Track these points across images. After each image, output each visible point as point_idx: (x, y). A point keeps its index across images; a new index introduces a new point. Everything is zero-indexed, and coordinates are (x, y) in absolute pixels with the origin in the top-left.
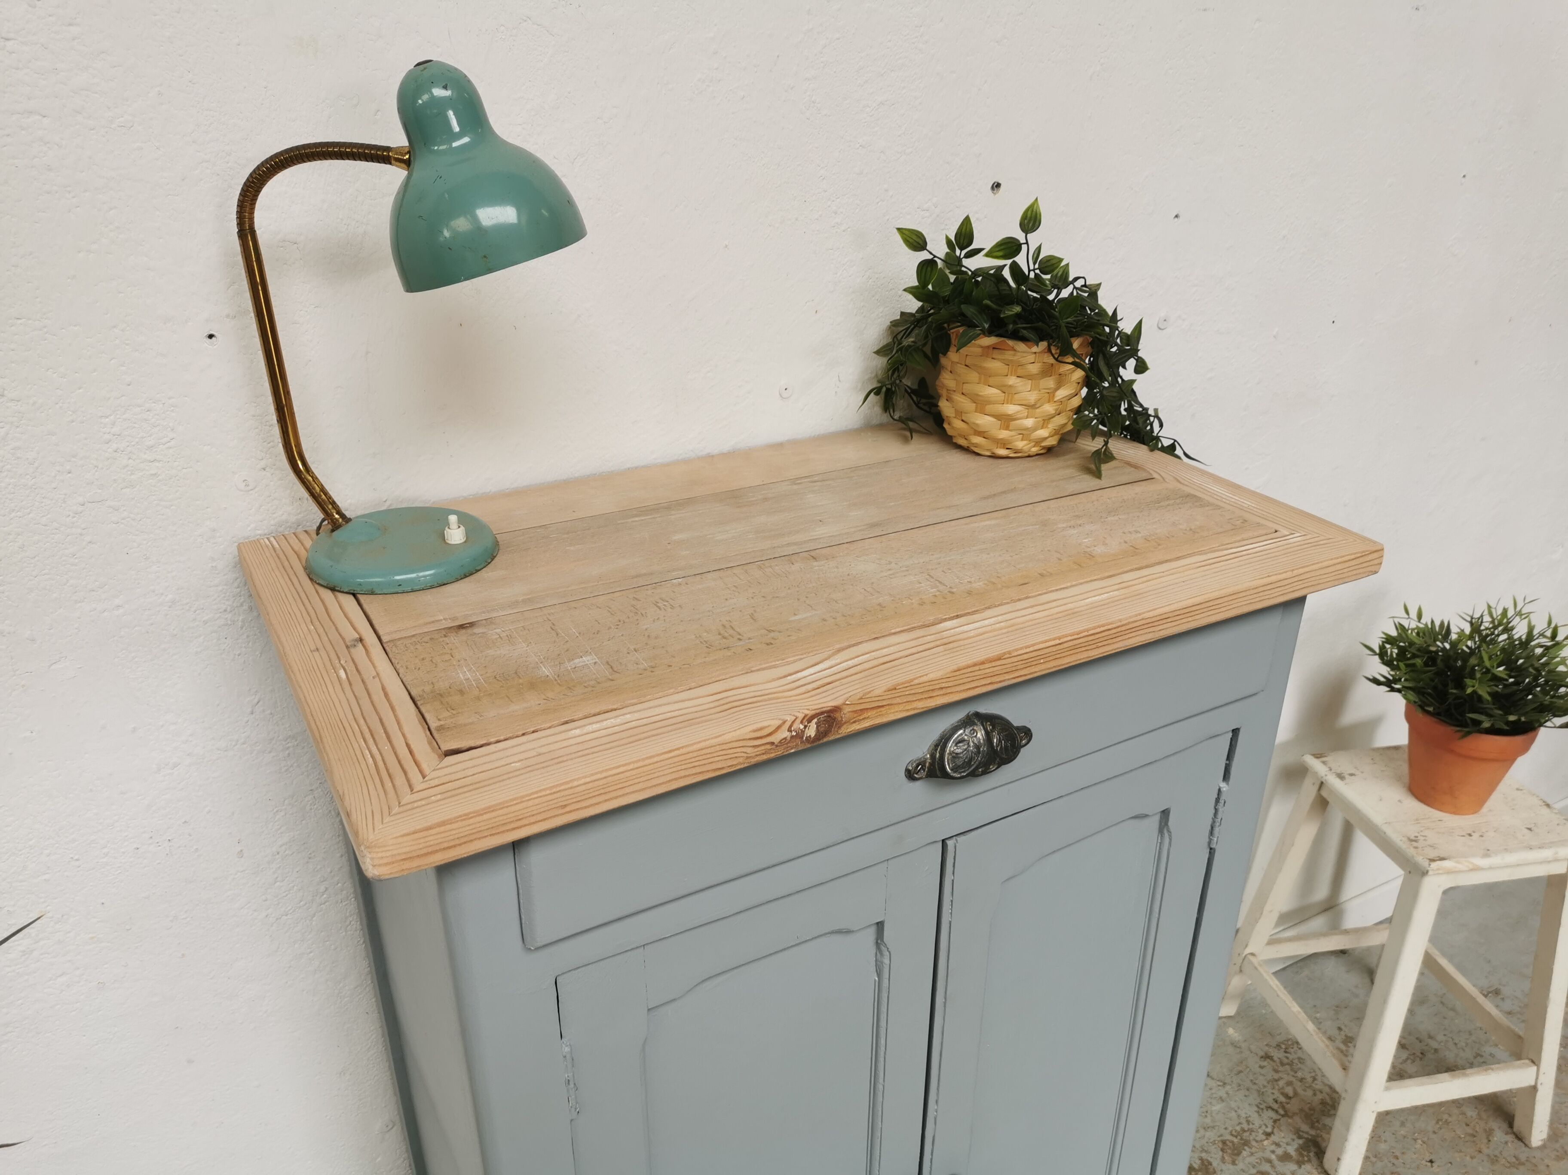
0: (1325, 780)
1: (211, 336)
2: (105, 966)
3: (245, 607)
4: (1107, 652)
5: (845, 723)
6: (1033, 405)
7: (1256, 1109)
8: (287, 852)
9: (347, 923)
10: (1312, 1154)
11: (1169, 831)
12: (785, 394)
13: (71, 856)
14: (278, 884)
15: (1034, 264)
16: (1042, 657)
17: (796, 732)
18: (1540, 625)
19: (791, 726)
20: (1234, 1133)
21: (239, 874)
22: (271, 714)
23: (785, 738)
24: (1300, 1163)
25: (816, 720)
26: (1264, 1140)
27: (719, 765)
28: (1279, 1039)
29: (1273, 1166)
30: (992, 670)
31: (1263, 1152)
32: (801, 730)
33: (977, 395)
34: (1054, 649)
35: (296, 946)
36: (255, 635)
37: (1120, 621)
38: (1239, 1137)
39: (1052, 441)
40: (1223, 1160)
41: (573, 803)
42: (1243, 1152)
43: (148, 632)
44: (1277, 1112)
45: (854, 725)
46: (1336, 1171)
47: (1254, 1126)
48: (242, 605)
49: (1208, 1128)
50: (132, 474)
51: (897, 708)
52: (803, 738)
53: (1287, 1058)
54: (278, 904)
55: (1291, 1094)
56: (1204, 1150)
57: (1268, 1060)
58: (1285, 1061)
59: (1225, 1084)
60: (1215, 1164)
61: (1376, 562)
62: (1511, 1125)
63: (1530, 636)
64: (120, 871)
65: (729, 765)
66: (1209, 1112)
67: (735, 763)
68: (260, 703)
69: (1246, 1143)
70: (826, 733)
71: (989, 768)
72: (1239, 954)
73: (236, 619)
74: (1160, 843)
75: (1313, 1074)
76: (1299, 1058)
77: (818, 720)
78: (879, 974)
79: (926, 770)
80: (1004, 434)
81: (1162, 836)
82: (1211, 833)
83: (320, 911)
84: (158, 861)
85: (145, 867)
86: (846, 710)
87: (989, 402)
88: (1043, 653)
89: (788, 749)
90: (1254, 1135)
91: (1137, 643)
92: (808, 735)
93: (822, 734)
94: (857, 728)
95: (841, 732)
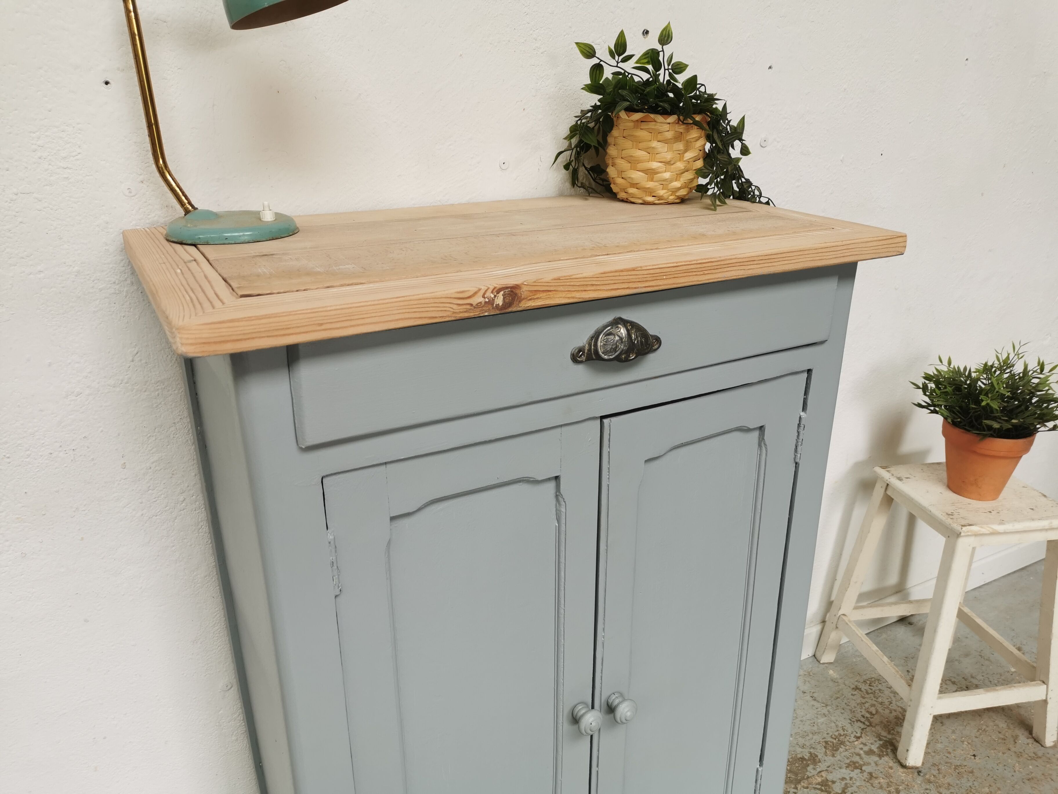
0: (889, 482)
1: (107, 83)
2: (27, 541)
3: (129, 282)
4: (711, 279)
5: (524, 299)
6: (669, 161)
7: (849, 721)
8: (157, 468)
9: (199, 527)
10: (889, 750)
11: (765, 445)
12: (504, 167)
13: (4, 454)
14: (150, 491)
15: (669, 65)
16: (665, 274)
17: (488, 299)
18: (1033, 365)
19: (484, 294)
20: (833, 736)
21: (123, 481)
22: (146, 363)
23: (481, 303)
24: (880, 756)
25: (502, 293)
26: (855, 741)
27: (433, 314)
28: (865, 677)
29: (861, 758)
30: (628, 277)
31: (854, 749)
32: (492, 298)
33: (632, 156)
34: (673, 269)
35: (163, 540)
36: (135, 303)
37: (720, 257)
38: (837, 739)
39: (683, 192)
40: (826, 754)
41: (327, 323)
42: (840, 749)
43: (60, 293)
44: (864, 723)
45: (530, 302)
46: (906, 759)
47: (848, 732)
48: (126, 280)
49: (815, 733)
50: (51, 176)
51: (560, 295)
52: (493, 304)
53: (871, 689)
54: (150, 506)
55: (874, 712)
56: (812, 747)
57: (857, 691)
58: (870, 691)
59: (827, 705)
60: (820, 757)
61: (902, 244)
62: (1031, 733)
63: (1025, 371)
64: (38, 470)
65: (440, 316)
66: (816, 723)
67: (445, 315)
68: (139, 354)
69: (842, 743)
70: (510, 304)
71: (629, 357)
72: (835, 615)
73: (122, 290)
74: (760, 455)
75: (890, 700)
76: (880, 690)
77: (504, 292)
78: (558, 520)
79: (586, 355)
80: (650, 184)
81: (760, 448)
82: (796, 451)
83: (180, 516)
84: (65, 465)
85: (56, 468)
86: (525, 288)
87: (639, 161)
88: (665, 271)
89: (483, 311)
90: (848, 738)
91: (732, 277)
92: (497, 303)
93: (507, 304)
94: (533, 305)
95: (521, 306)
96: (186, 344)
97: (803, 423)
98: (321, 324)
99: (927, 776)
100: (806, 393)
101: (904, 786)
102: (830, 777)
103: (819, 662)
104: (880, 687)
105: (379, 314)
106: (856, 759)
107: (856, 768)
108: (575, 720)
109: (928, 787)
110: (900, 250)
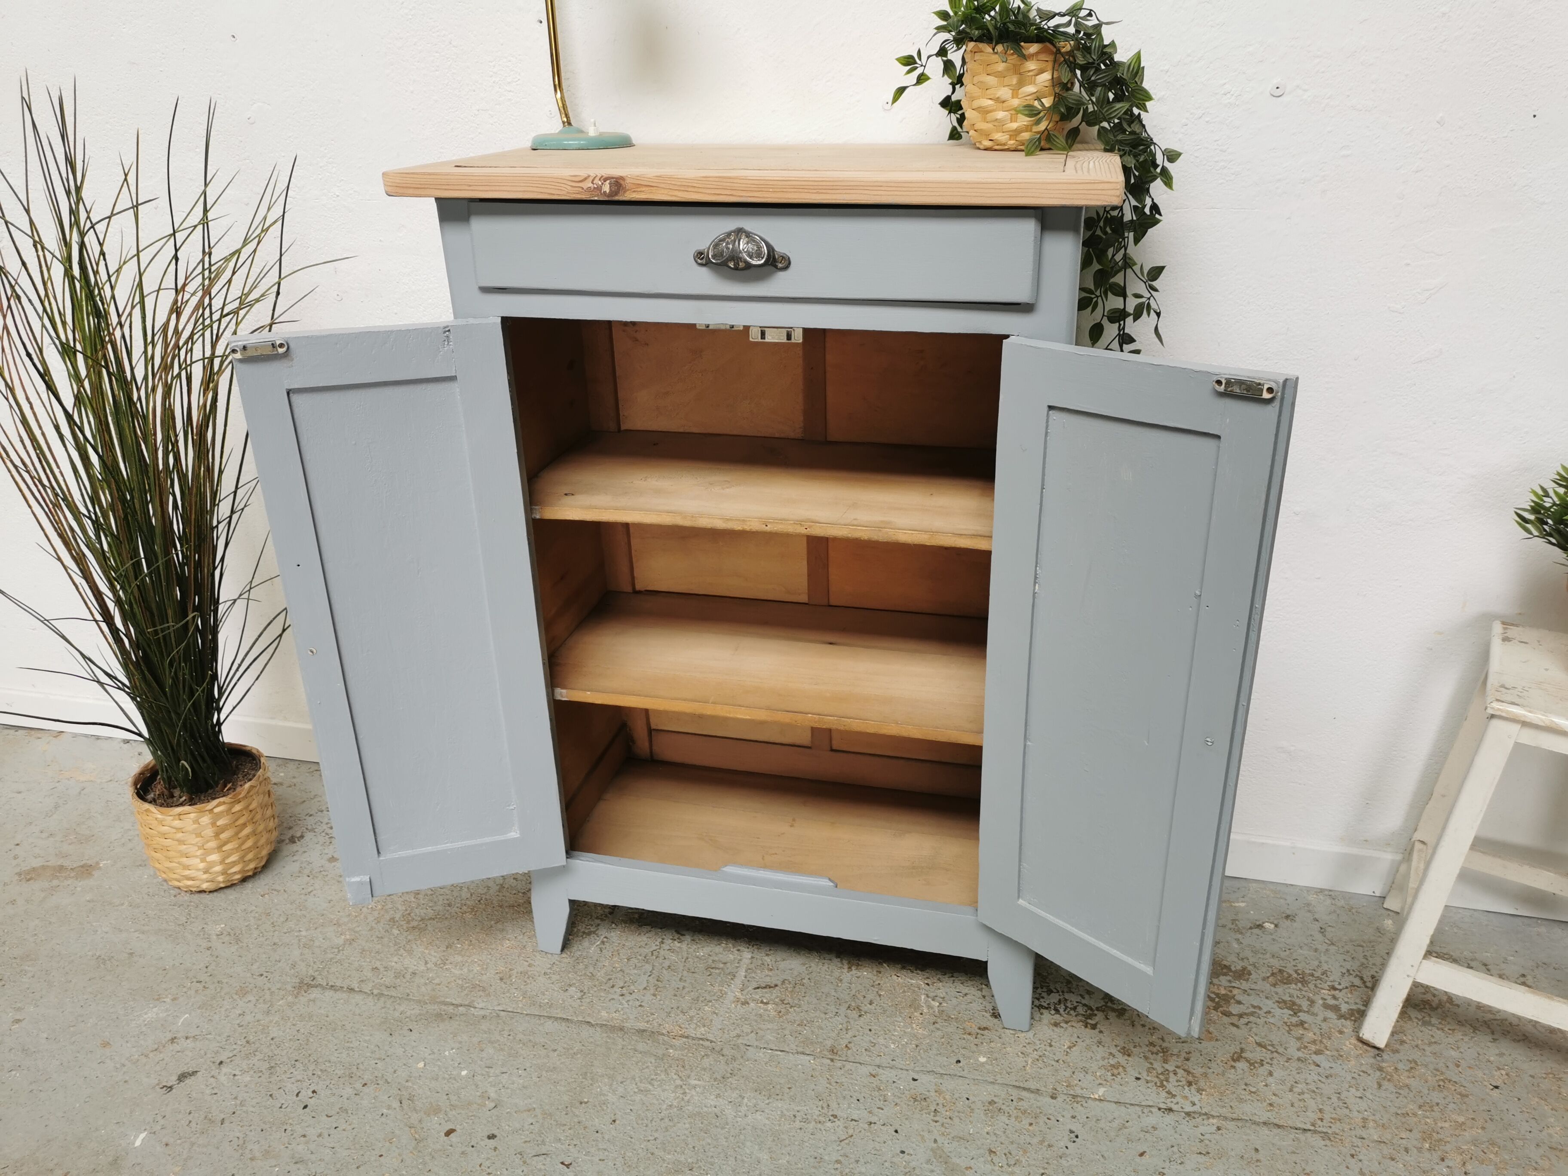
1: (540, 22)
5: (628, 190)
17: (597, 185)
19: (593, 180)
20: (1299, 971)
23: (590, 187)
25: (608, 181)
27: (553, 192)
29: (1311, 1005)
30: (731, 184)
31: (1314, 994)
32: (600, 185)
38: (1301, 976)
40: (1265, 979)
42: (1294, 985)
45: (636, 192)
46: (1363, 1032)
49: (1278, 957)
50: (500, 97)
52: (601, 191)
65: (558, 194)
66: (1292, 950)
67: (561, 194)
69: (1304, 982)
70: (616, 193)
77: (610, 182)
79: (706, 258)
86: (628, 181)
89: (594, 196)
90: (1319, 982)
92: (605, 191)
93: (614, 193)
94: (638, 195)
95: (626, 196)
98: (470, 186)
102: (1241, 997)
103: (1383, 905)
105: (510, 184)
106: (1304, 1003)
109: (1371, 1072)
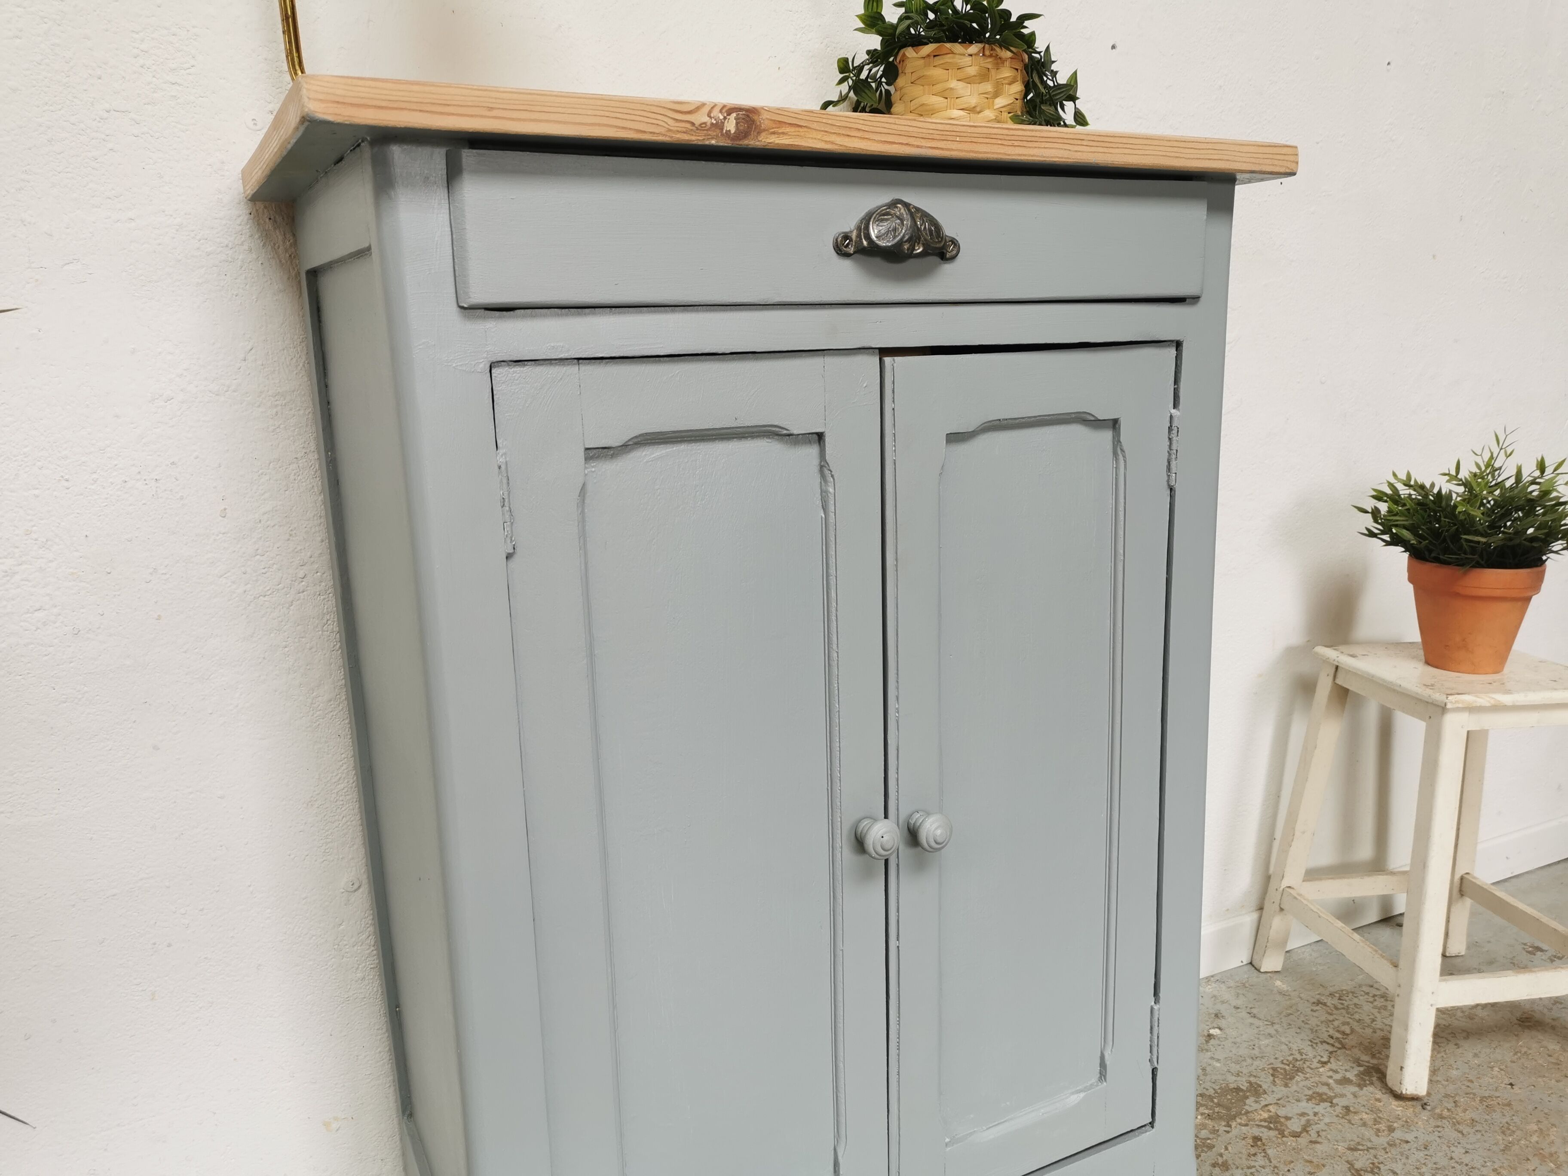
0: (1338, 662)
2: (82, 610)
3: (246, 247)
4: (1024, 155)
5: (764, 130)
6: (974, 107)
7: (1310, 1043)
8: (269, 522)
9: (324, 621)
10: (1374, 1079)
11: (1122, 450)
13: (62, 474)
14: (258, 557)
16: (958, 134)
17: (715, 120)
18: (1529, 471)
19: (710, 112)
20: (1285, 1062)
21: (221, 535)
22: (263, 365)
23: (705, 123)
24: (1361, 1086)
25: (734, 115)
26: (1320, 1068)
27: (641, 127)
28: (1332, 989)
29: (1330, 1088)
30: (907, 128)
31: (1319, 1077)
32: (720, 120)
34: (969, 130)
35: (272, 635)
36: (252, 278)
38: (1291, 1065)
40: (1274, 1083)
41: (499, 108)
42: (1297, 1077)
43: (155, 252)
44: (1333, 1045)
45: (773, 136)
46: (1401, 1083)
47: (1308, 1057)
48: (242, 244)
49: (1256, 1058)
50: (154, 92)
51: (814, 134)
52: (722, 129)
53: (1342, 1004)
54: (257, 581)
55: (1348, 1031)
56: (1251, 1075)
57: (1320, 1005)
58: (1340, 1006)
59: (1273, 1024)
60: (1265, 1086)
61: (1292, 158)
63: (1519, 475)
64: (106, 504)
65: (651, 131)
66: (1257, 1045)
67: (657, 131)
68: (253, 351)
69: (1300, 1070)
70: (746, 135)
71: (914, 249)
72: (1277, 890)
73: (236, 258)
74: (1116, 468)
75: (1372, 1017)
76: (1355, 1004)
77: (737, 115)
78: (825, 508)
79: (854, 244)
81: (1116, 458)
82: (1169, 469)
83: (298, 600)
84: (144, 502)
85: (131, 505)
86: (765, 115)
88: (958, 130)
89: (709, 137)
90: (1308, 1063)
91: (1052, 157)
92: (728, 129)
93: (742, 134)
94: (777, 142)
95: (760, 139)
96: (315, 100)
97: (1175, 424)
99: (1438, 1111)
100: (1176, 381)
101: (1400, 1122)
102: (1282, 1112)
103: (1259, 971)
104: (1356, 1001)
105: (570, 111)
106: (1324, 1089)
107: (1324, 1101)
108: (859, 844)
109: (1439, 1123)
110: (1292, 166)
